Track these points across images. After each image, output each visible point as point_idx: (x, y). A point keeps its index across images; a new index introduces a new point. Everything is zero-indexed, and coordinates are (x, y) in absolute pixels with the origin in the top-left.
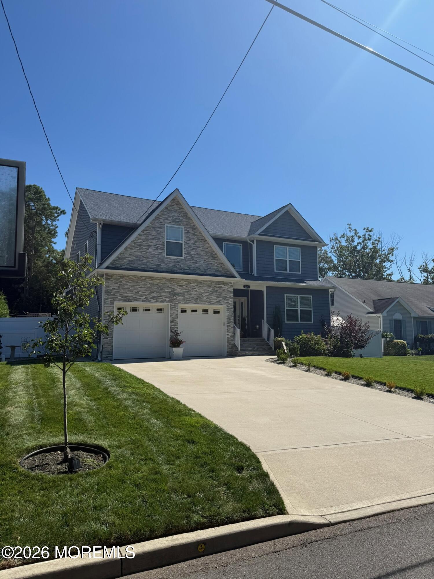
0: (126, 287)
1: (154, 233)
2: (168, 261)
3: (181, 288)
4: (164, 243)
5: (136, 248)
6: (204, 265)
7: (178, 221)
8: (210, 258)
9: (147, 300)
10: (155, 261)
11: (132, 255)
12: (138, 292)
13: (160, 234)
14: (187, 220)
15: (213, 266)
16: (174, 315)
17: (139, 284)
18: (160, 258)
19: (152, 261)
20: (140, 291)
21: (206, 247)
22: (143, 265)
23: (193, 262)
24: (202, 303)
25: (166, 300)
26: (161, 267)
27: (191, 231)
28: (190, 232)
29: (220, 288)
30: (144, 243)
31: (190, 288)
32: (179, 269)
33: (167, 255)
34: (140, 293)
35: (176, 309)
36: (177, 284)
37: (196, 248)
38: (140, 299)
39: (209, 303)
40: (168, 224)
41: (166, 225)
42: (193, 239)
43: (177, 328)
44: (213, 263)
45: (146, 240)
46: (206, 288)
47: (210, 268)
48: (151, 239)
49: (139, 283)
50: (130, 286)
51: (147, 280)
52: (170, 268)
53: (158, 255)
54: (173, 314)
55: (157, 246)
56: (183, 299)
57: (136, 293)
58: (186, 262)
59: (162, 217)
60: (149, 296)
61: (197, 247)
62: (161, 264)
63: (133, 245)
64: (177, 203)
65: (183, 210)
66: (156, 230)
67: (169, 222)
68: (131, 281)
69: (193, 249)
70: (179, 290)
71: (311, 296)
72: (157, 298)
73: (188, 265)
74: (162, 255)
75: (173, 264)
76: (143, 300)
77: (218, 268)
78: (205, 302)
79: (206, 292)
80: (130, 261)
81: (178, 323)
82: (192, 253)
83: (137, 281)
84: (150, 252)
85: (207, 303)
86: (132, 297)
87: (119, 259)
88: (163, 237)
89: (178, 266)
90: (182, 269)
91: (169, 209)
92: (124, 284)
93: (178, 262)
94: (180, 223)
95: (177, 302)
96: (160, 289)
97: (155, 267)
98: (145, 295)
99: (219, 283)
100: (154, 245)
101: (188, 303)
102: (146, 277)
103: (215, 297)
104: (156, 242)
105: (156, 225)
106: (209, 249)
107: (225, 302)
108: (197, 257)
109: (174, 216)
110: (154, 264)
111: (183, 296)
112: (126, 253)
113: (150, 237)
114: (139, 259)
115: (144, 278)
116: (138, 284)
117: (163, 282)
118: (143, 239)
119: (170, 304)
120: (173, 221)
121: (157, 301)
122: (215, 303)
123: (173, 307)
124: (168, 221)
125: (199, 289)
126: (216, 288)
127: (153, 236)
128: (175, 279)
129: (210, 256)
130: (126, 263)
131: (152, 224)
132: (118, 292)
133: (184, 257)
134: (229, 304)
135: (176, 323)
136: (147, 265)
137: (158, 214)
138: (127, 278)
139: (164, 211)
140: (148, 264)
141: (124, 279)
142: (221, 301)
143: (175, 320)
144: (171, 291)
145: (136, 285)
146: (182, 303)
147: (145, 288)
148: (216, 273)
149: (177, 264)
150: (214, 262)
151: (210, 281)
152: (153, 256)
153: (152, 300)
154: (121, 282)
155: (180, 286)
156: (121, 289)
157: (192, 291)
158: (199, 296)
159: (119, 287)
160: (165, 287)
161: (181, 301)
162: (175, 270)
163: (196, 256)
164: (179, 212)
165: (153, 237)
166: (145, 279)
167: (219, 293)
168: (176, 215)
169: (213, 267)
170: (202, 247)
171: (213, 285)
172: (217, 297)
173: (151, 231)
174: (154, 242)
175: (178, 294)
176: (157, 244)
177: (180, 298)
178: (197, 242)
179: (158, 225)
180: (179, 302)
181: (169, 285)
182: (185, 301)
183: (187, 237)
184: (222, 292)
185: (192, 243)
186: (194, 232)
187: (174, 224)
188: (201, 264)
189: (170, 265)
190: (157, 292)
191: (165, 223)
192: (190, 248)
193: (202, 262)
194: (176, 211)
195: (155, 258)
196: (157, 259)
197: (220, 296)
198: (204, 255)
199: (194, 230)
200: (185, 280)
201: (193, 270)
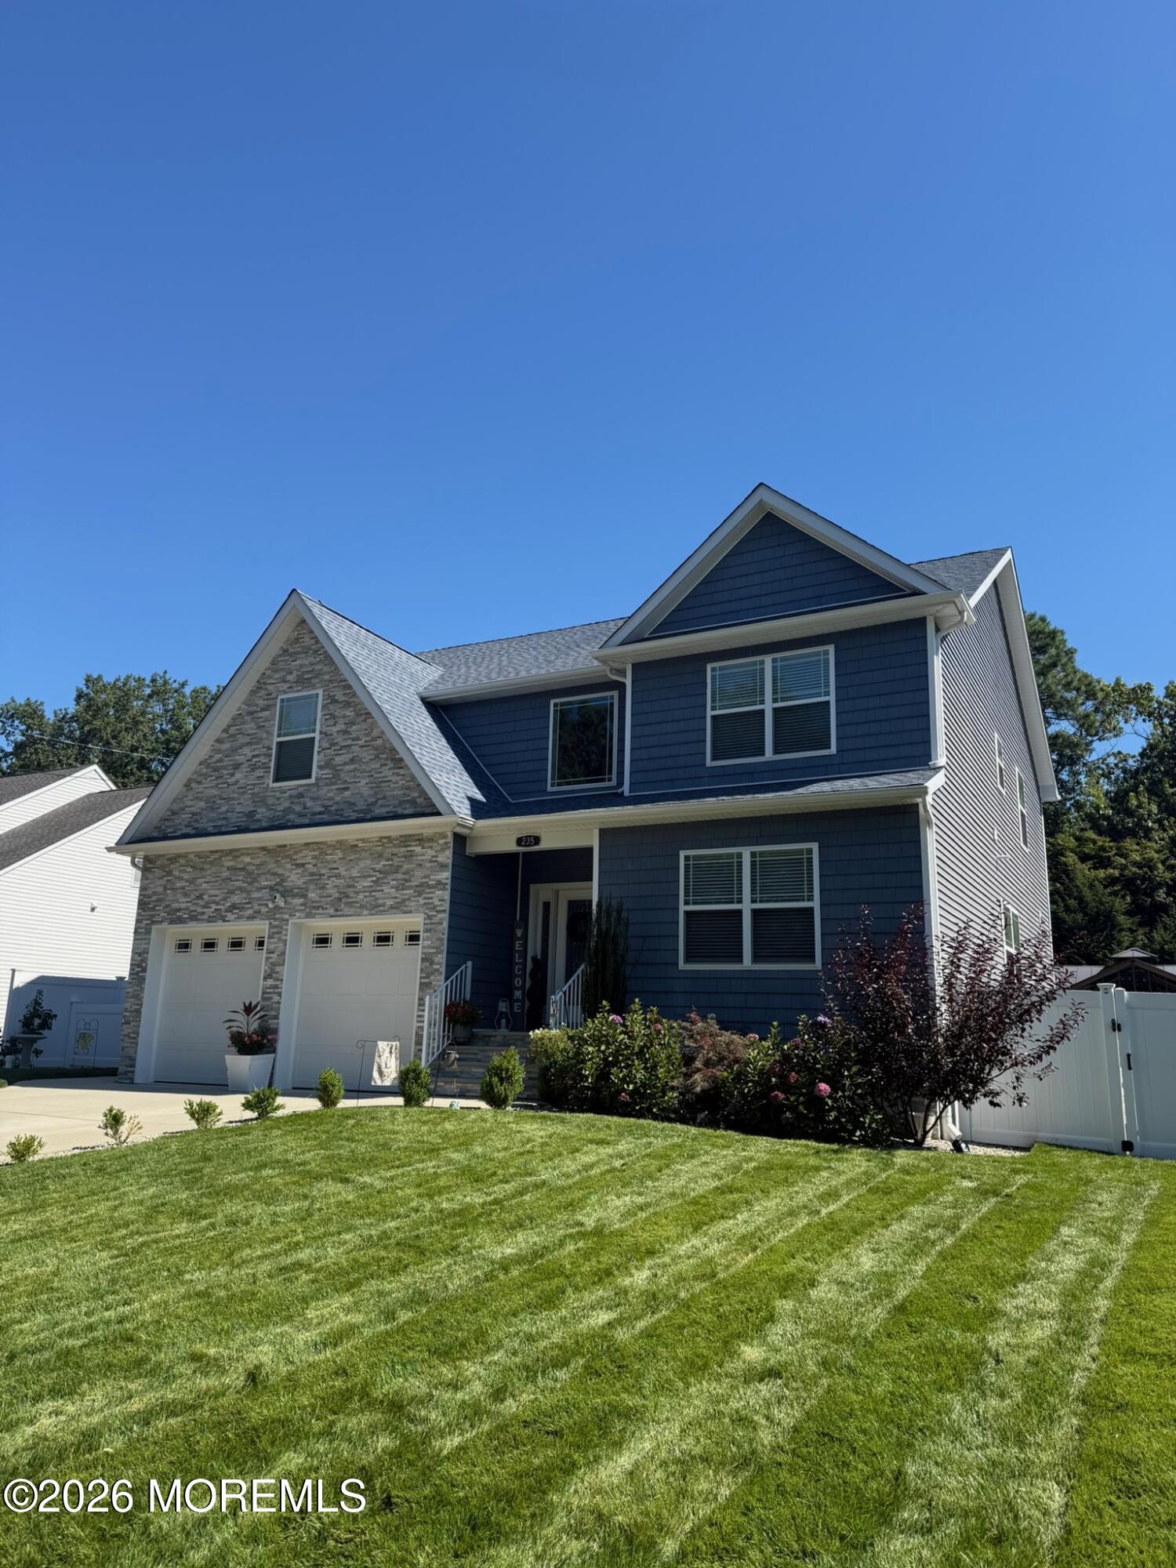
0: (179, 884)
1: (250, 727)
2: (275, 796)
3: (299, 871)
4: (272, 749)
5: (209, 779)
6: (366, 791)
7: (310, 676)
8: (386, 765)
10: (244, 804)
11: (198, 797)
12: (200, 897)
13: (264, 726)
15: (394, 789)
16: (274, 956)
17: (205, 873)
18: (255, 794)
19: (239, 804)
20: (206, 892)
21: (380, 733)
22: (220, 819)
23: (336, 789)
24: (352, 911)
25: (259, 912)
26: (258, 816)
27: (339, 695)
28: (336, 701)
29: (410, 856)
30: (227, 761)
31: (325, 867)
32: (301, 815)
33: (275, 780)
34: (206, 897)
35: (283, 937)
36: (292, 859)
37: (349, 742)
38: (203, 913)
40: (285, 693)
41: (280, 697)
42: (344, 716)
43: (280, 994)
44: (394, 778)
45: (232, 751)
46: (369, 862)
47: (384, 798)
48: (242, 746)
49: (206, 870)
50: (186, 881)
51: (223, 858)
52: (278, 816)
53: (255, 785)
54: (274, 953)
55: (254, 760)
56: (301, 905)
57: (197, 898)
58: (320, 792)
59: (272, 677)
60: (224, 905)
61: (353, 739)
62: (258, 810)
65: (327, 642)
66: (255, 718)
67: (288, 688)
68: (189, 869)
69: (342, 748)
70: (295, 878)
72: (241, 908)
73: (324, 800)
74: (263, 783)
75: (286, 804)
78: (362, 907)
79: (364, 876)
80: (194, 814)
81: (282, 980)
82: (338, 760)
83: (201, 866)
84: (237, 782)
85: (366, 912)
86: (187, 912)
87: (174, 813)
88: (270, 733)
89: (298, 808)
90: (308, 815)
91: (291, 650)
92: (176, 878)
93: (301, 796)
94: (313, 681)
95: (287, 916)
96: (249, 880)
97: (243, 822)
98: (214, 902)
99: (406, 840)
100: (247, 761)
101: (314, 917)
102: (222, 851)
103: (392, 887)
104: (254, 750)
105: (257, 705)
106: (387, 735)
107: (422, 902)
108: (349, 771)
109: (301, 666)
110: (244, 812)
111: (303, 896)
113: (242, 740)
114: (211, 804)
115: (217, 856)
116: (203, 873)
117: (257, 862)
118: (225, 751)
119: (267, 922)
120: (296, 682)
121: (239, 918)
122: (392, 907)
123: (277, 930)
124: (286, 686)
125: (345, 870)
126: (396, 859)
127: (248, 735)
128: (288, 849)
129: (387, 759)
130: (185, 822)
131: (249, 705)
132: (163, 900)
133: (317, 779)
134: (435, 907)
135: (278, 979)
136: (226, 818)
137: (263, 674)
138: (182, 861)
139: (280, 659)
140: (228, 815)
141: (177, 864)
142: (409, 899)
143: (278, 969)
144: (274, 885)
145: (199, 876)
146: (301, 918)
147: (217, 881)
148: (400, 811)
149: (296, 800)
150: (398, 775)
151: (381, 838)
152: (243, 790)
153: (230, 916)
154: (169, 873)
155: (298, 865)
156: (168, 891)
157: (329, 877)
158: (345, 890)
159: (165, 888)
160: (261, 874)
161: (296, 911)
162: (288, 821)
163: (347, 768)
164: (316, 652)
165: (247, 739)
166: (218, 859)
167: (403, 874)
168: (306, 662)
169: (394, 793)
170: (367, 735)
171: (389, 850)
172: (397, 888)
173: (244, 723)
174: (247, 750)
175: (291, 891)
176: (254, 756)
177: (298, 901)
178: (353, 723)
179: (261, 703)
180: (291, 915)
181: (272, 866)
182: (310, 910)
183: (328, 717)
184: (412, 870)
185: (341, 731)
186: (347, 698)
187: (300, 688)
188: (359, 788)
189: (279, 808)
190: (242, 890)
191: (279, 691)
192: (333, 748)
193: (363, 782)
194: (307, 651)
195: (246, 796)
196: (250, 798)
197: (407, 884)
198: (370, 759)
199: (348, 691)
200: (311, 846)
201: (336, 810)
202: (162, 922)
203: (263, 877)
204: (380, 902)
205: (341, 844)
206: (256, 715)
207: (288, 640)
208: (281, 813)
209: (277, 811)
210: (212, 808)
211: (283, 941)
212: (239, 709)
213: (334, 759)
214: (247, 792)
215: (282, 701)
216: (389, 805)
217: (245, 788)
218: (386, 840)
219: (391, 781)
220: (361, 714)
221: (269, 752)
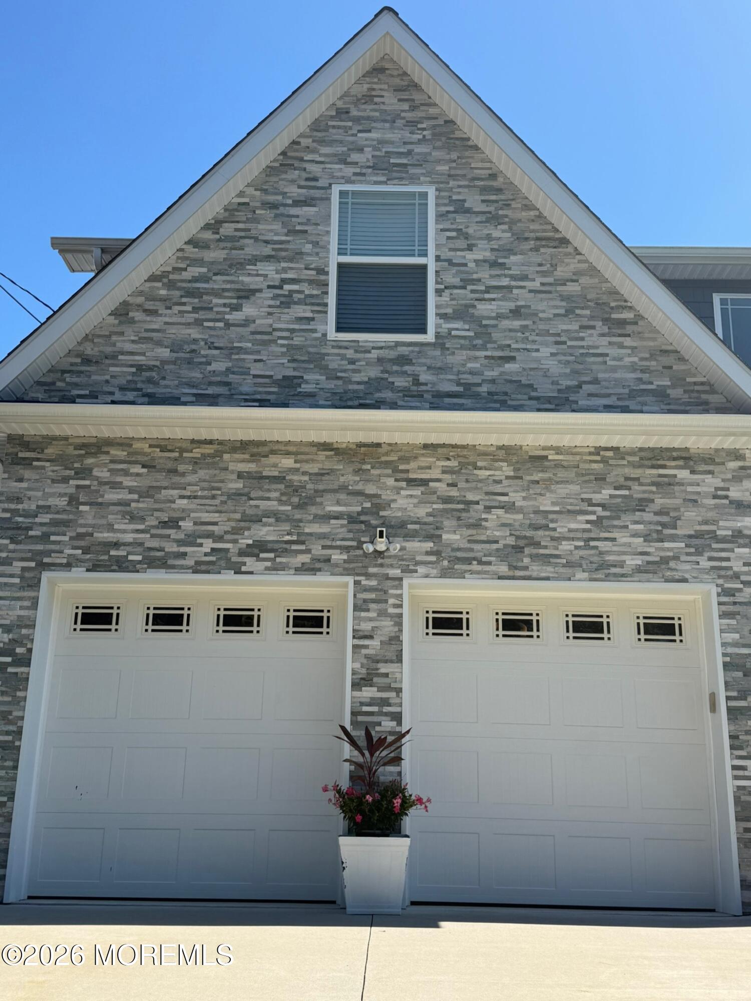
0: (111, 496)
1: (270, 228)
2: (343, 357)
3: (417, 492)
4: (327, 273)
5: (176, 309)
6: (554, 367)
7: (405, 161)
8: (593, 327)
9: (223, 563)
10: (275, 363)
11: (151, 339)
12: (173, 523)
13: (306, 232)
14: (454, 156)
15: (614, 369)
16: (375, 643)
17: (183, 480)
19: (256, 361)
20: (185, 514)
21: (569, 275)
22: (211, 384)
23: (486, 357)
24: (548, 570)
25: (328, 560)
26: (305, 388)
27: (474, 201)
28: (468, 211)
29: (666, 485)
30: (219, 282)
31: (475, 489)
33: (339, 329)
34: (187, 525)
35: (391, 610)
36: (396, 470)
37: (505, 282)
38: (184, 555)
40: (349, 181)
41: (336, 190)
42: (489, 238)
43: (397, 717)
44: (613, 352)
45: (231, 266)
46: (575, 488)
47: (596, 381)
48: (254, 260)
49: (183, 474)
50: (131, 491)
51: (226, 457)
52: (355, 391)
53: (292, 331)
54: (371, 637)
55: (287, 287)
56: (428, 553)
57: (164, 524)
58: (450, 359)
59: (314, 151)
60: (235, 541)
61: (513, 278)
62: (305, 377)
63: (163, 292)
64: (397, 81)
65: (432, 111)
66: (282, 215)
67: (355, 174)
68: (137, 469)
69: (488, 290)
70: (405, 504)
72: (280, 549)
73: (459, 373)
74: (314, 331)
75: (374, 372)
76: (197, 563)
77: (645, 376)
78: (569, 564)
79: (569, 511)
80: (140, 368)
81: (399, 691)
82: (483, 309)
83: (170, 465)
84: (247, 322)
85: (580, 575)
86: (139, 549)
87: (87, 361)
88: (320, 246)
89: (401, 382)
90: (427, 396)
91: (354, 113)
92: (102, 484)
93: (403, 360)
94: (412, 171)
95: (396, 572)
96: (295, 500)
97: (271, 393)
98: (210, 535)
100: (269, 287)
101: (461, 575)
102: (221, 443)
103: (635, 535)
104: (285, 270)
105: (284, 194)
106: (584, 280)
107: (705, 563)
108: (510, 330)
109: (381, 142)
110: (270, 377)
111: (430, 537)
112: (122, 334)
113: (251, 249)
114: (187, 355)
115: (208, 450)
116: (176, 479)
117: (314, 468)
118: (212, 263)
119: (350, 580)
120: (373, 167)
121: (276, 568)
122: (639, 570)
123: (373, 596)
124: (349, 171)
125: (524, 498)
126: (636, 487)
127: (267, 242)
128: (385, 448)
129: (592, 318)
131: (265, 191)
132: (66, 523)
133: (438, 335)
134: (737, 576)
135: (388, 688)
136: (227, 384)
137: (294, 143)
138: (120, 454)
139: (330, 123)
140: (232, 378)
141: (105, 458)
143: (383, 668)
144: (359, 514)
145: (165, 484)
146: (427, 576)
147: (214, 497)
149: (395, 368)
150: (621, 346)
151: (598, 450)
152: (265, 338)
153: (250, 563)
154: (84, 472)
155: (411, 482)
156: (82, 508)
157: (488, 509)
158: (529, 533)
159: (73, 500)
160: (324, 491)
161: (418, 563)
162: (383, 402)
163: (506, 323)
164: (412, 124)
165: (267, 250)
167: (656, 514)
168: (389, 136)
169: (617, 375)
170: (544, 274)
171: (619, 471)
172: (647, 538)
173: (257, 221)
174: (269, 269)
175: (403, 525)
176: (284, 281)
177: (414, 545)
178: (511, 252)
179: (294, 191)
180: (407, 570)
181: (349, 478)
182: (445, 563)
183: (454, 234)
184: (677, 509)
185: (485, 261)
186: (492, 209)
187: (383, 179)
188: (538, 360)
189: (357, 377)
190: (278, 517)
191: (333, 177)
192: (469, 287)
193: (545, 351)
194: (392, 119)
195: (274, 348)
196: (283, 354)
197: (667, 532)
198: (556, 315)
199: (493, 198)
200: (440, 450)
201: (489, 393)
202: (68, 566)
203: (328, 496)
204: (611, 558)
205: (508, 452)
206: (282, 210)
207: (346, 95)
208: (362, 387)
209: (351, 382)
210: (190, 362)
211: (391, 616)
212: (241, 194)
213: (474, 306)
214: (274, 341)
215: (342, 194)
216: (608, 395)
217: (270, 333)
218: (610, 454)
219: (607, 355)
220: (527, 239)
221: (323, 277)
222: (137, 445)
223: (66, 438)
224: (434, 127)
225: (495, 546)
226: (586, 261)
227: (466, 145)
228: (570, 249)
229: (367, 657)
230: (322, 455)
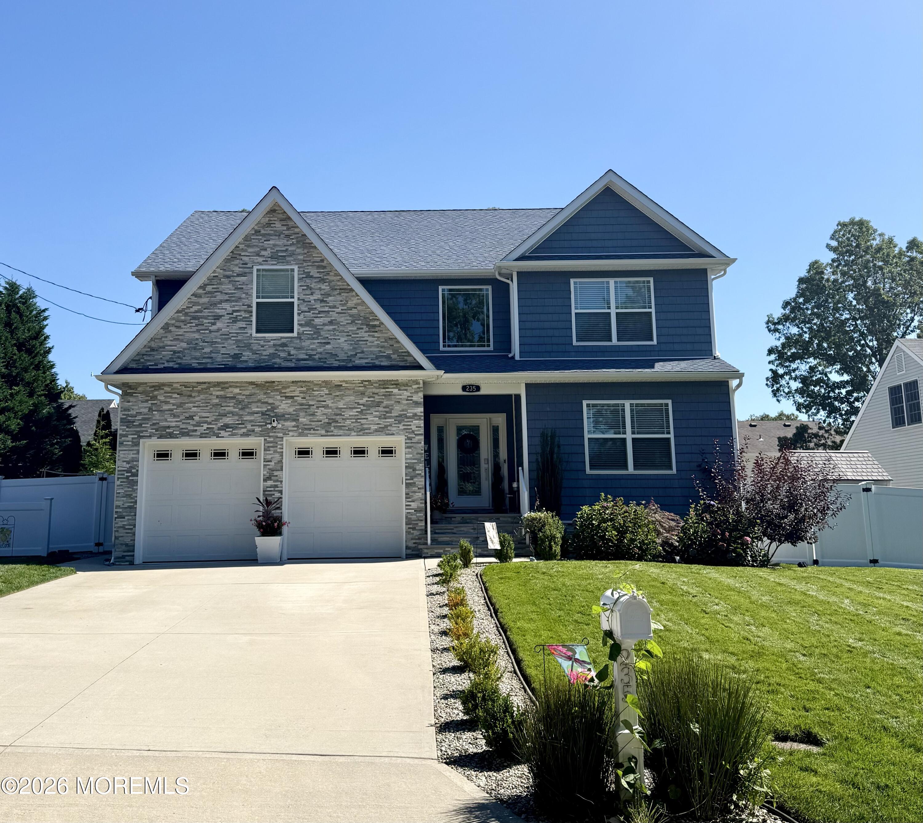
0: (165, 407)
1: (227, 287)
2: (259, 344)
3: (289, 401)
4: (252, 307)
5: (189, 325)
6: (346, 347)
7: (285, 254)
8: (362, 329)
9: (212, 433)
10: (231, 348)
11: (178, 339)
12: (191, 418)
13: (242, 288)
14: (306, 251)
15: (370, 347)
16: (272, 464)
17: (194, 400)
18: (239, 341)
19: (223, 347)
20: (196, 414)
21: (353, 306)
22: (204, 358)
23: (318, 343)
24: (341, 432)
25: (254, 431)
26: (243, 358)
27: (314, 272)
28: (312, 277)
29: (389, 395)
30: (206, 313)
31: (313, 400)
32: (286, 360)
33: (258, 331)
34: (196, 418)
35: (279, 450)
37: (327, 309)
38: (196, 431)
39: (361, 433)
40: (261, 264)
41: (255, 268)
42: (320, 289)
43: (281, 492)
44: (370, 339)
45: (211, 305)
46: (352, 398)
47: (363, 352)
48: (221, 302)
49: (194, 397)
50: (174, 405)
51: (211, 389)
52: (264, 359)
53: (237, 333)
54: (271, 461)
55: (235, 314)
56: (293, 427)
57: (187, 418)
58: (303, 344)
59: (246, 251)
60: (216, 424)
61: (330, 307)
62: (244, 354)
63: (183, 318)
64: (281, 216)
65: (297, 230)
66: (232, 281)
67: (263, 261)
68: (175, 396)
69: (320, 312)
70: (284, 407)
71: (669, 402)
72: (234, 427)
73: (307, 350)
74: (247, 333)
75: (272, 351)
76: (201, 434)
77: (382, 349)
78: (349, 429)
79: (350, 408)
80: (175, 352)
81: (281, 482)
82: (317, 321)
83: (189, 393)
84: (219, 330)
86: (178, 429)
87: (153, 350)
88: (249, 295)
89: (283, 355)
90: (293, 360)
91: (263, 232)
92: (161, 402)
93: (284, 345)
94: (288, 259)
95: (281, 435)
96: (240, 406)
97: (229, 361)
98: (206, 422)
99: (384, 384)
100: (228, 314)
101: (306, 435)
102: (209, 383)
103: (375, 417)
104: (234, 306)
105: (233, 271)
106: (359, 308)
107: (402, 427)
108: (329, 331)
109: (275, 245)
110: (229, 354)
111: (294, 420)
112: (166, 337)
113: (219, 297)
114: (194, 346)
115: (204, 386)
116: (191, 399)
117: (247, 393)
118: (203, 304)
119: (263, 439)
120: (271, 257)
121: (233, 435)
122: (376, 431)
123: (272, 445)
124: (260, 259)
125: (332, 403)
126: (377, 397)
127: (226, 294)
128: (277, 383)
129: (362, 324)
130: (168, 358)
131: (224, 270)
132: (148, 419)
133: (298, 333)
134: (413, 432)
135: (277, 481)
136: (212, 358)
137: (237, 247)
138: (168, 389)
139: (252, 237)
140: (213, 355)
141: (162, 391)
142: (391, 425)
143: (276, 473)
144: (266, 411)
145: (187, 401)
146: (293, 436)
147: (207, 406)
148: (377, 363)
149: (281, 348)
150: (374, 337)
151: (363, 381)
152: (227, 336)
153: (223, 433)
154: (154, 398)
155: (287, 397)
156: (154, 412)
157: (318, 407)
158: (334, 417)
159: (150, 409)
160: (252, 402)
161: (289, 431)
162: (275, 363)
163: (327, 328)
164: (288, 236)
165: (226, 297)
166: (205, 389)
167: (384, 407)
168: (278, 243)
169: (371, 349)
170: (343, 305)
171: (371, 390)
172: (380, 418)
173: (221, 284)
174: (227, 306)
175: (283, 415)
176: (234, 311)
177: (290, 424)
178: (329, 295)
179: (237, 270)
180: (285, 434)
181: (262, 397)
182: (300, 430)
183: (305, 288)
184: (392, 406)
185: (318, 300)
186: (321, 276)
187: (275, 263)
188: (339, 344)
189: (265, 353)
190: (233, 413)
191: (254, 263)
192: (312, 312)
193: (343, 340)
194: (279, 234)
195: (230, 341)
196: (234, 344)
197: (388, 415)
198: (347, 323)
199: (322, 270)
200: (299, 384)
201: (319, 359)
202: (150, 436)
203: (253, 404)
204: (366, 426)
205: (326, 383)
206: (232, 278)
207: (259, 223)
208: (267, 357)
209: (262, 355)
210: (195, 348)
211: (279, 452)
212: (214, 272)
213: (314, 320)
214: (230, 338)
215: (258, 270)
216: (367, 358)
217: (228, 335)
218: (367, 383)
219: (367, 341)
220: (336, 289)
221: (250, 309)
222: (175, 385)
223: (146, 383)
224: (297, 238)
225: (320, 423)
226: (361, 299)
227: (311, 246)
228: (354, 294)
229: (269, 469)
230: (250, 387)
